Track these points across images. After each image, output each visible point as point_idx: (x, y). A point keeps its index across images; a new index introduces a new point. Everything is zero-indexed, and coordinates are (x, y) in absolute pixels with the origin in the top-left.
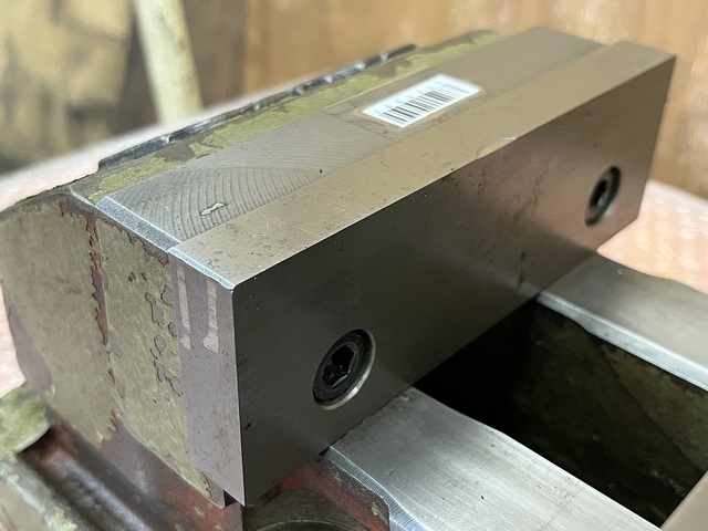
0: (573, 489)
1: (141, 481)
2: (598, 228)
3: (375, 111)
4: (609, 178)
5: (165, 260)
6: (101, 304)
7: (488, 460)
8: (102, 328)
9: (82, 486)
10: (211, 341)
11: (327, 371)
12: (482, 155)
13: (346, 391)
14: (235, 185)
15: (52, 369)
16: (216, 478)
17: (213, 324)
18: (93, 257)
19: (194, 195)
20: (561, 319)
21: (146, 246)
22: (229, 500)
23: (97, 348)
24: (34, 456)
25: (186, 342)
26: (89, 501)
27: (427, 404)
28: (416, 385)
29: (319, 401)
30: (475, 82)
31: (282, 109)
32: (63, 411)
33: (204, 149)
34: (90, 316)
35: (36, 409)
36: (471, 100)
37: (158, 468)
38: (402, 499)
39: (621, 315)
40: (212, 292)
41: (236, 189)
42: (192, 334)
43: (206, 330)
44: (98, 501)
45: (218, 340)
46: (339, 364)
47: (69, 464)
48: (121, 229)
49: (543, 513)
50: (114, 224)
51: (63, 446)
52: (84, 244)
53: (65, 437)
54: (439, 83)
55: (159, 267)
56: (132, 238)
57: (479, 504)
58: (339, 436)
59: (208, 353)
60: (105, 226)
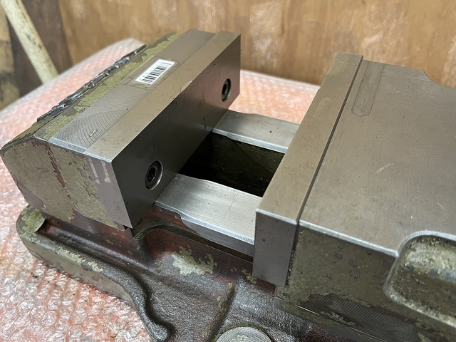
0: (236, 193)
1: (90, 229)
2: (227, 101)
3: (140, 79)
4: (227, 83)
5: (83, 156)
6: (59, 173)
7: (208, 191)
8: (62, 182)
9: (65, 237)
10: (107, 180)
11: (148, 177)
12: (182, 90)
13: (156, 182)
14: (98, 121)
15: (43, 200)
16: (120, 222)
17: (106, 174)
18: (51, 158)
19: (85, 129)
20: (221, 137)
21: (73, 152)
22: (126, 228)
23: (61, 189)
24: (43, 231)
25: (98, 181)
26: (70, 241)
27: (184, 178)
28: (179, 173)
29: (148, 188)
30: (173, 60)
31: (104, 84)
32: (51, 213)
33: (80, 108)
34: (55, 179)
35: (37, 214)
36: (173, 67)
37: (96, 224)
38: (184, 211)
39: (241, 131)
40: (104, 165)
41: (99, 123)
42: (99, 179)
43: (105, 177)
44: (73, 240)
45: (109, 178)
46: (152, 174)
47: (57, 230)
48: (62, 148)
49: (228, 203)
50: (58, 147)
51: (52, 225)
52: (46, 155)
53: (53, 222)
54: (160, 63)
55: (81, 159)
56: (67, 151)
57: (208, 206)
58: (158, 197)
59: (107, 184)
60: (55, 148)
